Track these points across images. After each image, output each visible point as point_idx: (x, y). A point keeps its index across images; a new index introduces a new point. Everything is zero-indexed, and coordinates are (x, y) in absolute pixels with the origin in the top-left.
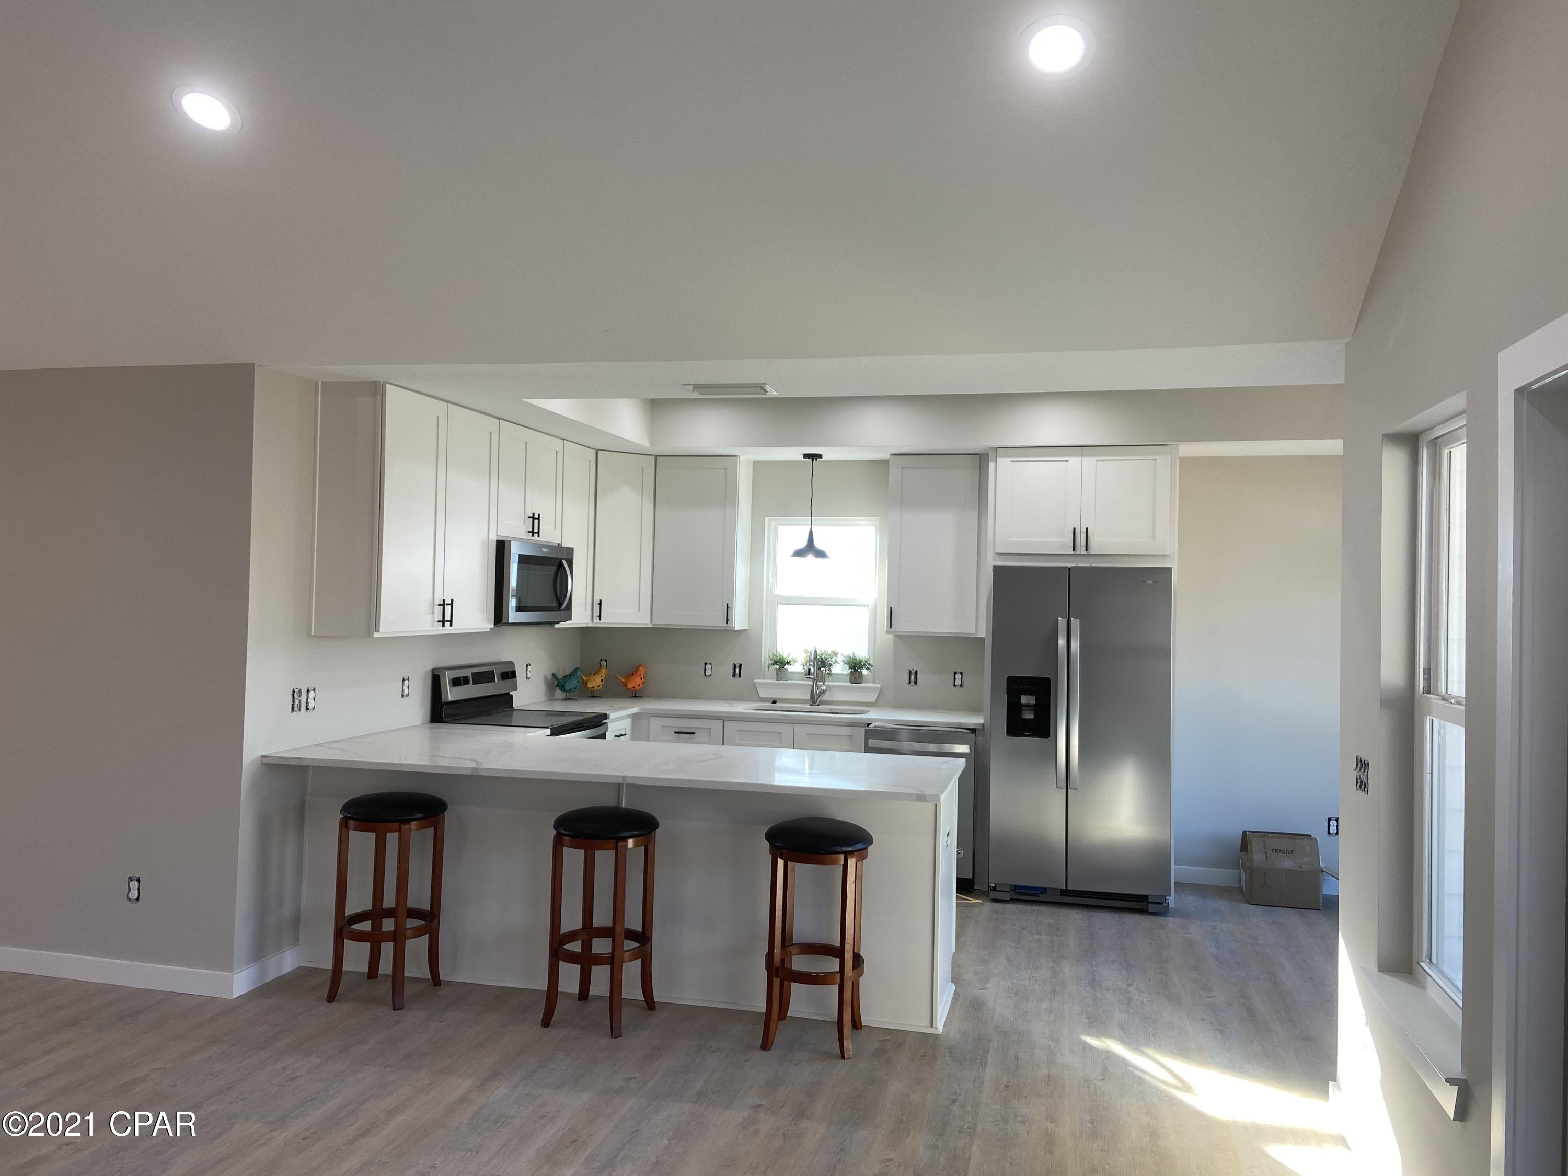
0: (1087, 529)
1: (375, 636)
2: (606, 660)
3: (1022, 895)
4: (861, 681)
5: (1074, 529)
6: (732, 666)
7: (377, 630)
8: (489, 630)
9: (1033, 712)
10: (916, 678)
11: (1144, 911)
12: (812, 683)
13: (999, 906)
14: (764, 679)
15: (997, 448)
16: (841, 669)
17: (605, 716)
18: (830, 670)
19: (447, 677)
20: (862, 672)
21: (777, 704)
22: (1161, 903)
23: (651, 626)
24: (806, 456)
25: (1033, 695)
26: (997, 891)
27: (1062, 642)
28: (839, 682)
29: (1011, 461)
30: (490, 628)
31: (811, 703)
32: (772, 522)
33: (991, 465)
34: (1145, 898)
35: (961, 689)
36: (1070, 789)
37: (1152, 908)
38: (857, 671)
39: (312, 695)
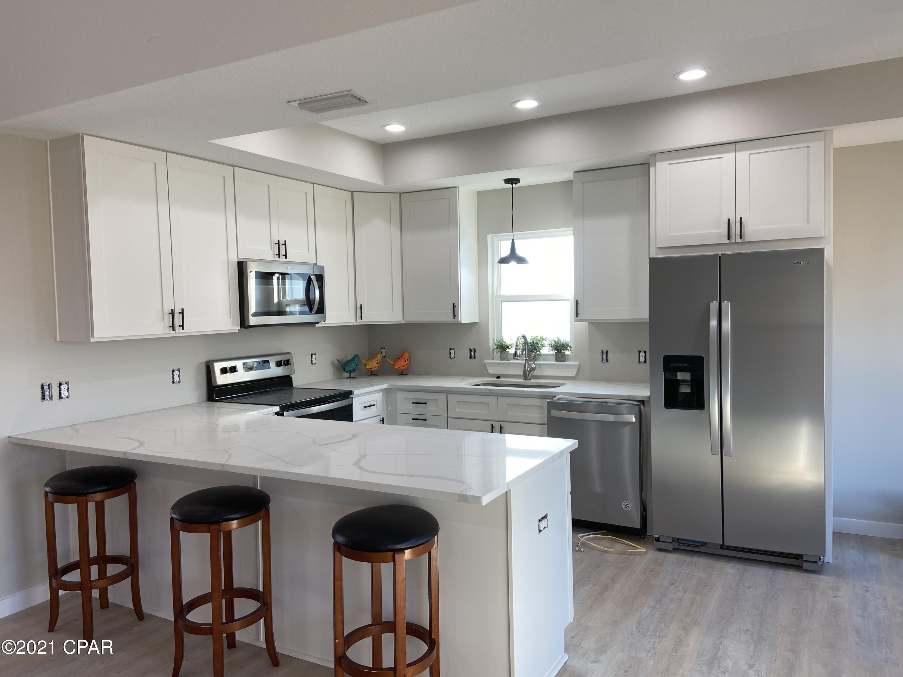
0: (741, 218)
1: (91, 341)
2: (385, 348)
3: (684, 545)
4: (563, 360)
5: (729, 220)
6: (469, 350)
7: (93, 336)
8: (237, 331)
9: (690, 386)
10: (607, 356)
11: (799, 568)
12: (524, 362)
13: (662, 555)
14: (493, 359)
15: (656, 154)
16: (546, 350)
17: (351, 393)
18: (539, 352)
19: (218, 367)
20: (565, 353)
21: (501, 379)
22: (816, 562)
23: (403, 322)
24: (508, 181)
25: (689, 372)
26: (660, 541)
27: (714, 323)
28: (549, 361)
29: (669, 164)
30: (238, 330)
31: (524, 378)
32: (495, 239)
33: (652, 170)
34: (801, 556)
35: (645, 365)
36: (725, 456)
37: (806, 566)
38: (561, 352)
39: (64, 387)
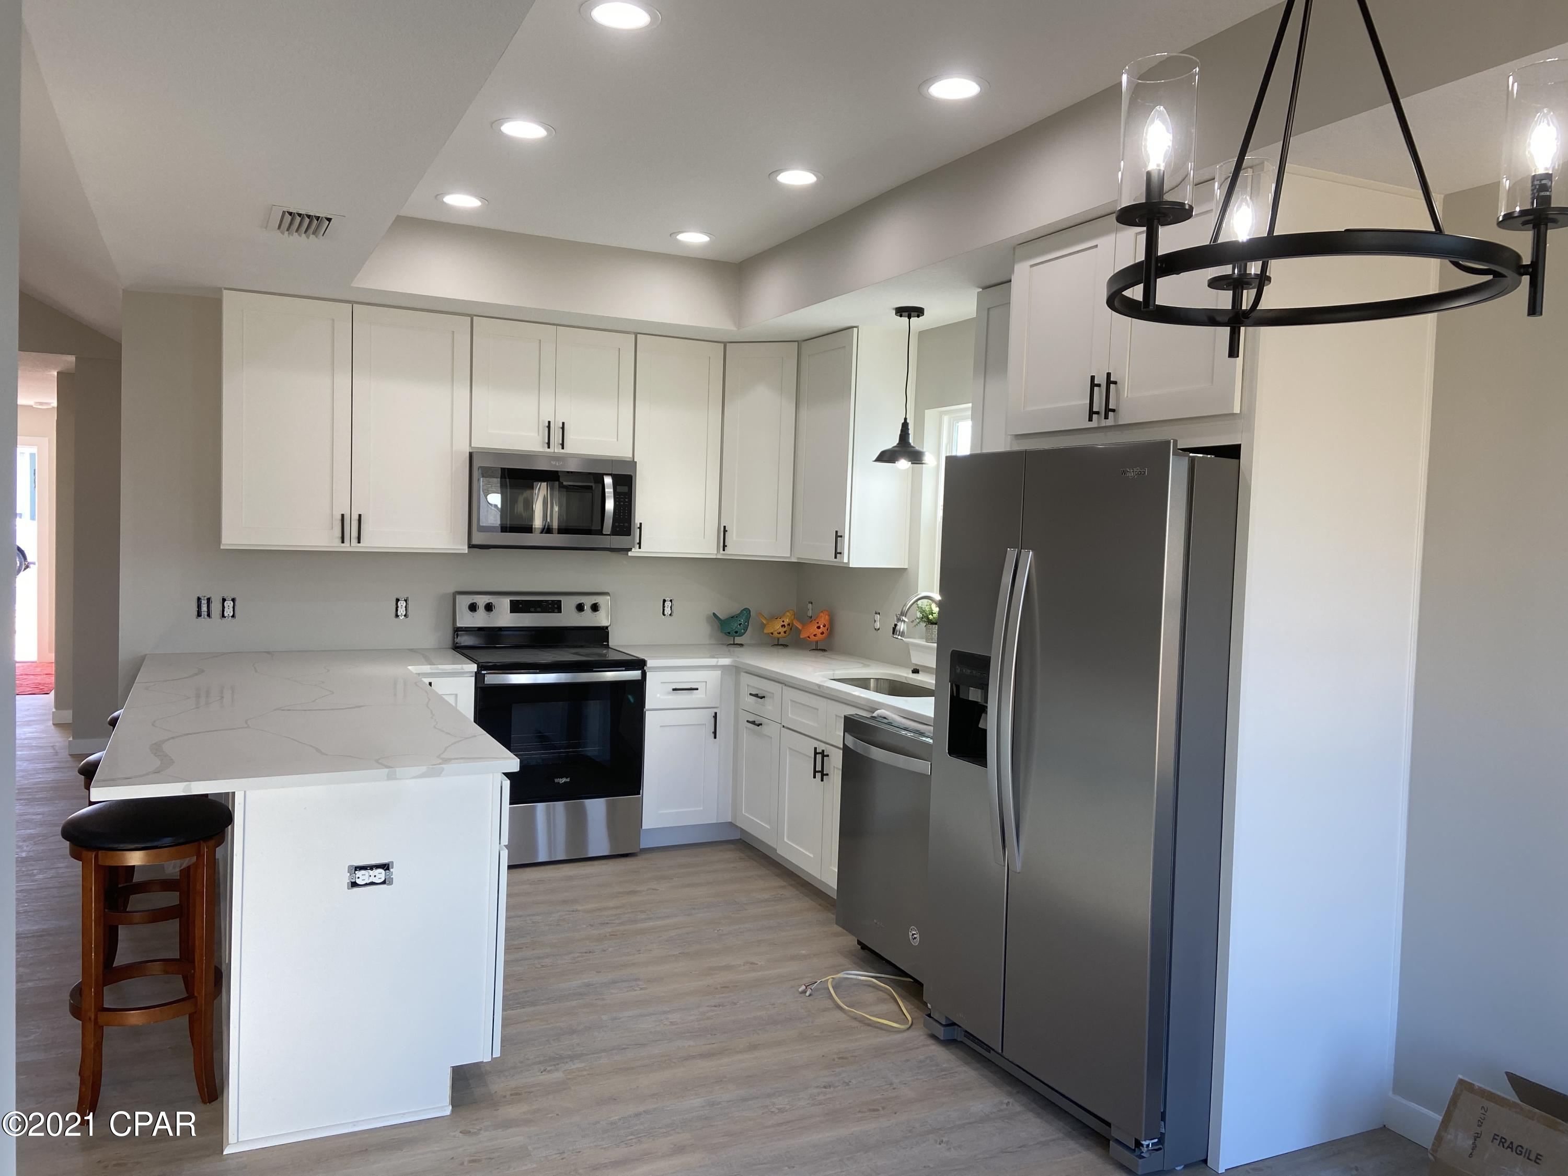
0: (1109, 376)
1: (220, 547)
5: (1093, 378)
7: (221, 542)
8: (465, 552)
15: (1016, 247)
17: (643, 661)
19: (461, 601)
22: (1131, 1150)
23: (793, 560)
24: (900, 312)
25: (980, 688)
26: (931, 1018)
27: (1004, 593)
29: (1032, 266)
37: (1113, 1149)
39: (228, 604)
